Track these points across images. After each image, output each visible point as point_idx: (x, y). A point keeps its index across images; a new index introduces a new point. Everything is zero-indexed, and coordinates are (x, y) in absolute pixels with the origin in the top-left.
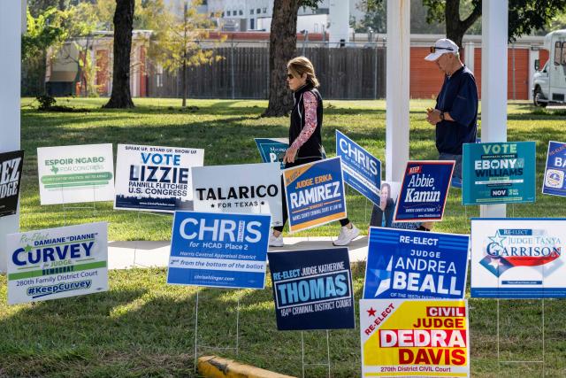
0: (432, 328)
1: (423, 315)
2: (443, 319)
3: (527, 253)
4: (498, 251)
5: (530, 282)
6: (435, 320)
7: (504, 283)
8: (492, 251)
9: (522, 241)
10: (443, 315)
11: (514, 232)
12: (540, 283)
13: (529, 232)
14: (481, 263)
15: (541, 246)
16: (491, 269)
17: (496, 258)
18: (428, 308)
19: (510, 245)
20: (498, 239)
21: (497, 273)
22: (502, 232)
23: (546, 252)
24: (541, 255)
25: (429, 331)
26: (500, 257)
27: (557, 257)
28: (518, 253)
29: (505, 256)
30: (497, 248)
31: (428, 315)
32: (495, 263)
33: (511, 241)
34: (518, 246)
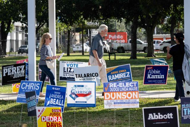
0: (54, 116)
1: (51, 112)
2: (56, 113)
3: (82, 93)
4: (74, 92)
5: (83, 102)
6: (54, 113)
7: (76, 102)
8: (73, 92)
9: (81, 89)
10: (56, 112)
11: (79, 86)
12: (86, 102)
13: (83, 86)
14: (70, 96)
15: (86, 90)
16: (72, 97)
17: (74, 94)
18: (52, 110)
19: (78, 90)
20: (74, 88)
21: (74, 99)
22: (75, 86)
23: (87, 93)
24: (86, 93)
25: (53, 117)
26: (75, 94)
27: (90, 94)
28: (80, 92)
29: (76, 94)
30: (74, 91)
31: (53, 112)
32: (74, 96)
33: (78, 89)
34: (80, 90)
